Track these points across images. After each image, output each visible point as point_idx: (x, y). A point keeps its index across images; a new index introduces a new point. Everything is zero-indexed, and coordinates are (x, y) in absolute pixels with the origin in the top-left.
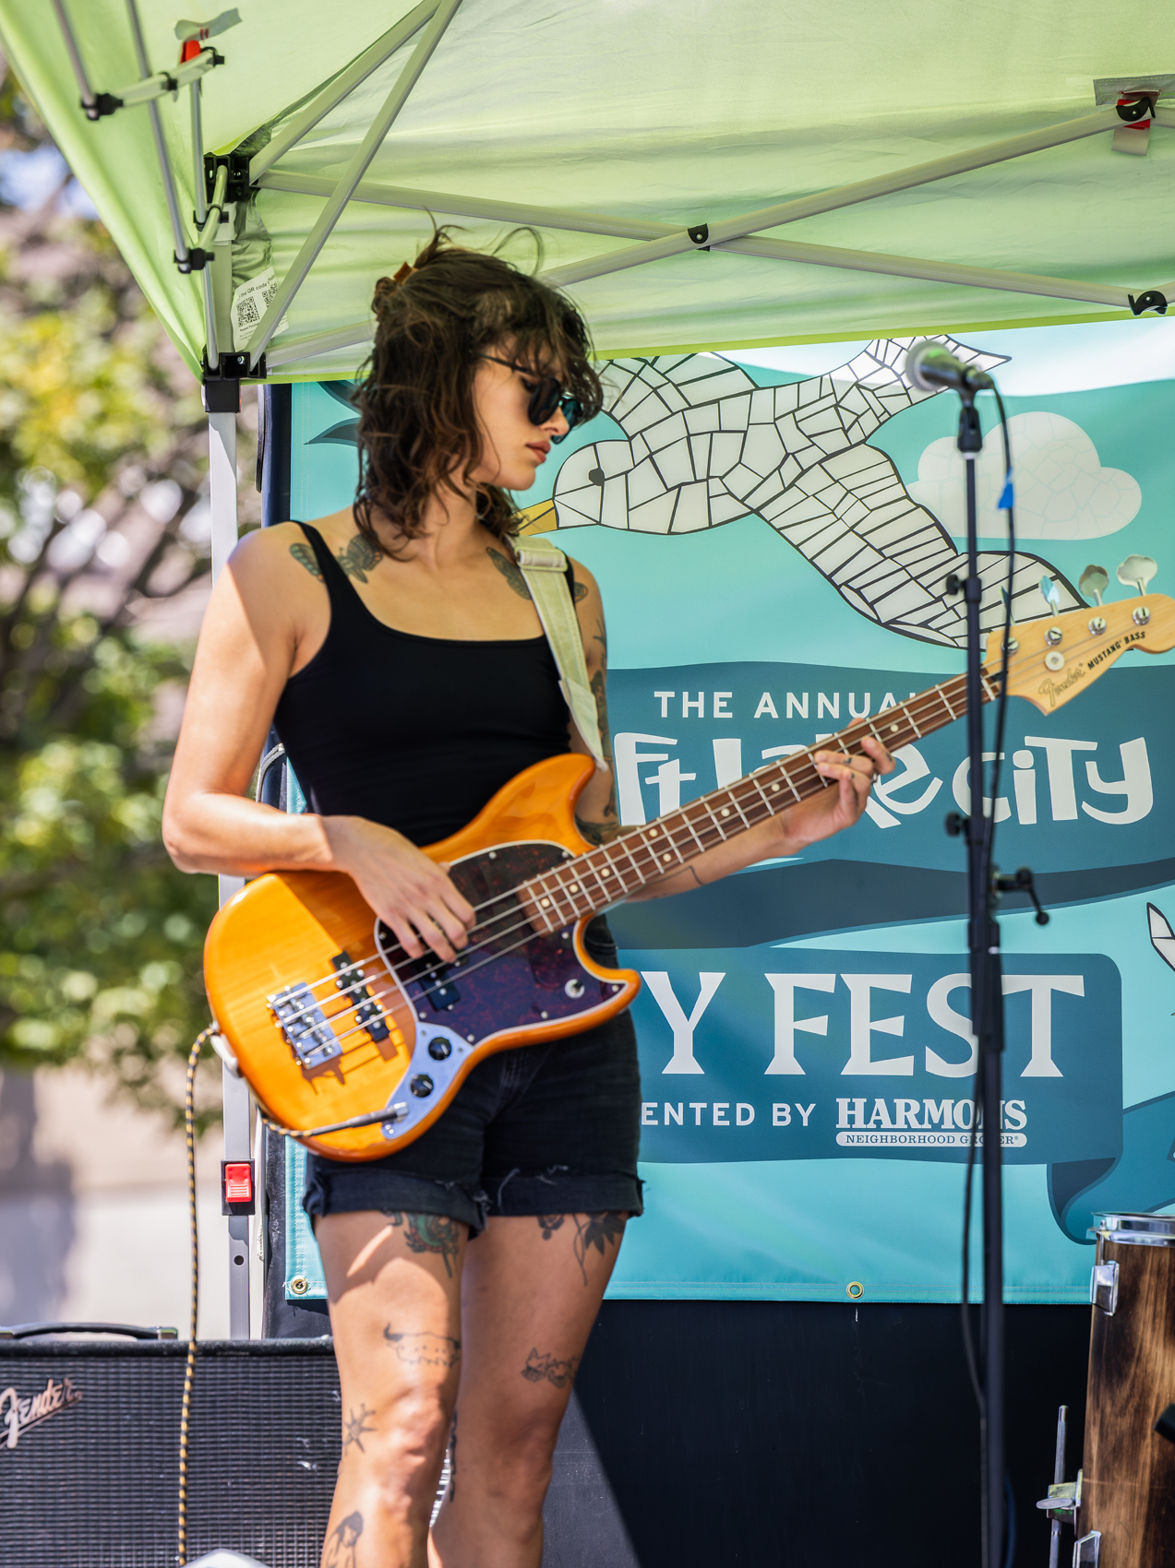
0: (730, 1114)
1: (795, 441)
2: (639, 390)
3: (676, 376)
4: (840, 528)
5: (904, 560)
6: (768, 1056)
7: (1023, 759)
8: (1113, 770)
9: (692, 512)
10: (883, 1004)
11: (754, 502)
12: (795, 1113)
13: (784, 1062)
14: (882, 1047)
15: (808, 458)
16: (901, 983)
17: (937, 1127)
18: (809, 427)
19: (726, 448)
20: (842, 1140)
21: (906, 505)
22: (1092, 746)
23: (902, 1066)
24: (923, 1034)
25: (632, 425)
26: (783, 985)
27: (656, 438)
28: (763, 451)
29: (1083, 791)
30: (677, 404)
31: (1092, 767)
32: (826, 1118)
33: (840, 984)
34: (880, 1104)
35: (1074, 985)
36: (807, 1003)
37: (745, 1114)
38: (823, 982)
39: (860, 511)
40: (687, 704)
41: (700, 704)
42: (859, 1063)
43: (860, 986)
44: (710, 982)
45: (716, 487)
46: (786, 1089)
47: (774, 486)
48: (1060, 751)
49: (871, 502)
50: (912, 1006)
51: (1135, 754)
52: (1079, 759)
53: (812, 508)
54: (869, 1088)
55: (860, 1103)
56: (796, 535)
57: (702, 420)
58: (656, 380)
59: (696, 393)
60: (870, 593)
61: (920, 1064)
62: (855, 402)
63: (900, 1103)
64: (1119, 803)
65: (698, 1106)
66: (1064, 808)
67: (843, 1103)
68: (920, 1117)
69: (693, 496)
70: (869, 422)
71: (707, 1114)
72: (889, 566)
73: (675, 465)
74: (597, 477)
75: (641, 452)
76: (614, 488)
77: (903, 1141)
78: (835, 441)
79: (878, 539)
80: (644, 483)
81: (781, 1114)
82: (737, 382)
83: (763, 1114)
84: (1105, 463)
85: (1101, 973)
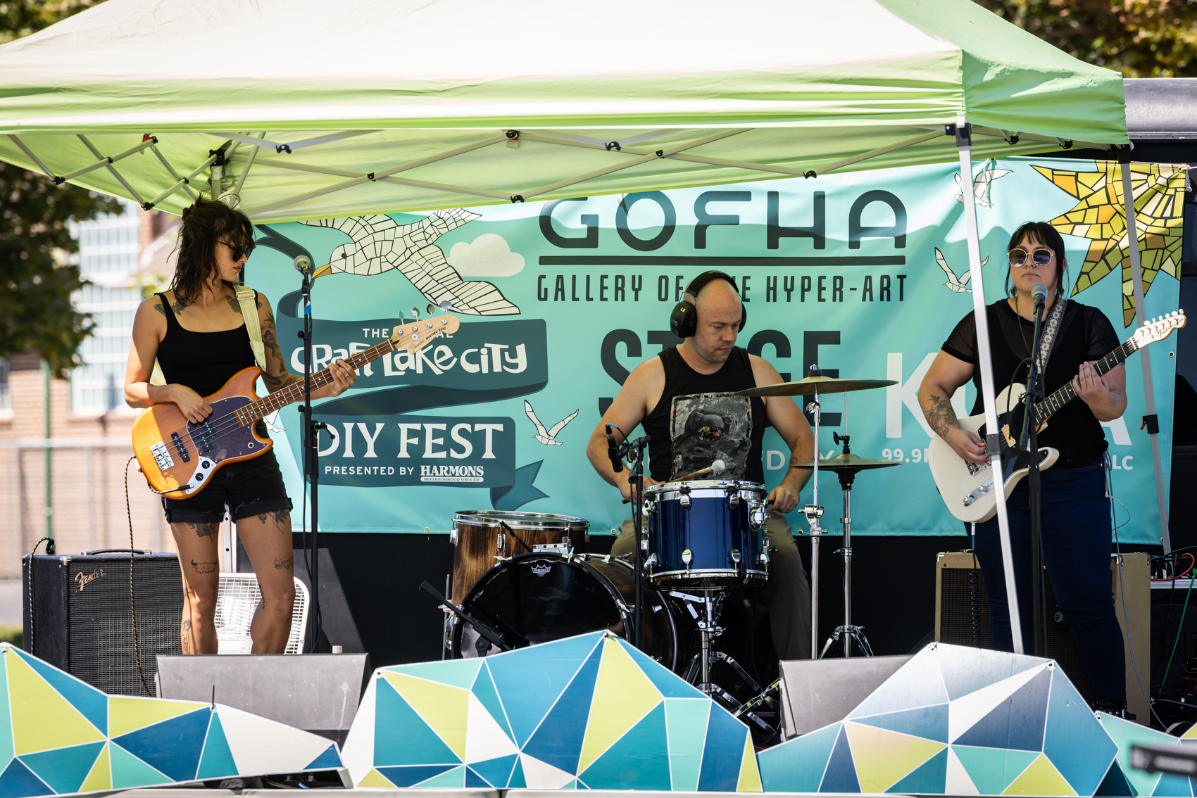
0: (386, 471)
1: (410, 244)
2: (358, 226)
3: (370, 222)
4: (424, 273)
5: (445, 284)
6: (398, 451)
7: (484, 351)
8: (513, 355)
9: (375, 269)
10: (436, 434)
11: (395, 264)
12: (407, 471)
13: (403, 454)
14: (436, 448)
15: (413, 249)
16: (443, 427)
17: (453, 475)
18: (414, 239)
19: (387, 246)
20: (423, 479)
21: (446, 266)
22: (507, 347)
23: (443, 455)
24: (450, 444)
25: (355, 239)
26: (404, 427)
27: (364, 243)
28: (399, 247)
29: (504, 362)
30: (371, 231)
31: (507, 354)
32: (417, 472)
33: (422, 427)
34: (435, 467)
35: (500, 427)
36: (412, 433)
37: (391, 471)
38: (417, 427)
39: (430, 267)
40: (373, 333)
41: (378, 333)
42: (428, 454)
43: (429, 427)
44: (379, 427)
45: (383, 259)
46: (404, 462)
47: (402, 259)
48: (496, 348)
49: (434, 264)
50: (446, 435)
51: (521, 349)
52: (502, 351)
53: (415, 266)
54: (432, 462)
55: (428, 467)
56: (409, 276)
57: (379, 236)
58: (364, 223)
59: (377, 228)
60: (434, 295)
61: (448, 454)
62: (430, 230)
63: (441, 467)
64: (515, 366)
65: (376, 468)
66: (497, 368)
67: (423, 467)
68: (448, 472)
69: (376, 262)
70: (434, 237)
71: (378, 471)
72: (440, 286)
73: (370, 252)
74: (344, 256)
75: (359, 247)
76: (350, 259)
77: (442, 480)
78: (424, 244)
79: (436, 277)
80: (360, 258)
81: (403, 471)
82: (391, 224)
83: (397, 471)
84: (513, 250)
85: (509, 423)
